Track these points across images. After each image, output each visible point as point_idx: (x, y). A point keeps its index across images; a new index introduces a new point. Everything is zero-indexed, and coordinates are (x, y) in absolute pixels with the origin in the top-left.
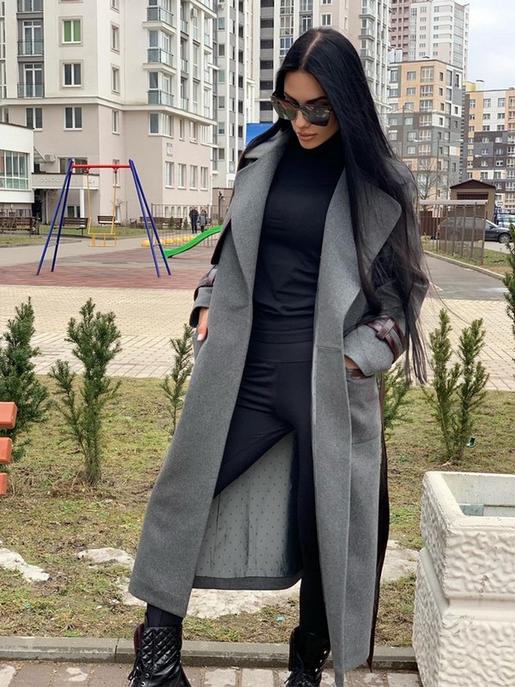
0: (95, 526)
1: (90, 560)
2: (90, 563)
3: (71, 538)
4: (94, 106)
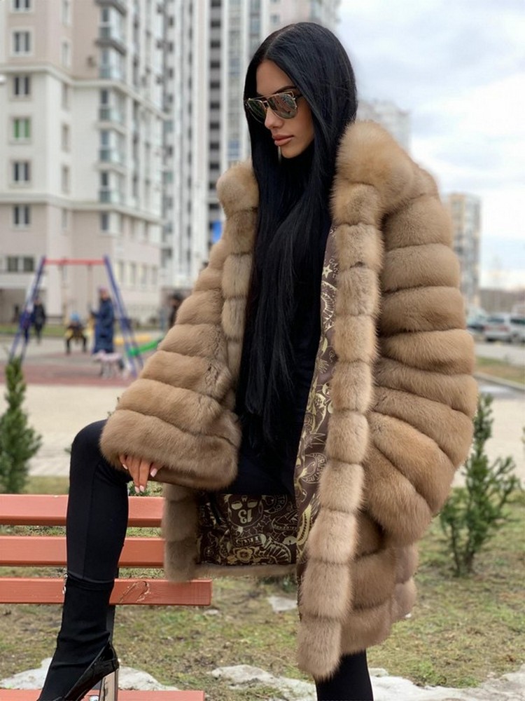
0: (213, 641)
1: (230, 680)
2: (230, 683)
3: (194, 654)
4: (43, 205)
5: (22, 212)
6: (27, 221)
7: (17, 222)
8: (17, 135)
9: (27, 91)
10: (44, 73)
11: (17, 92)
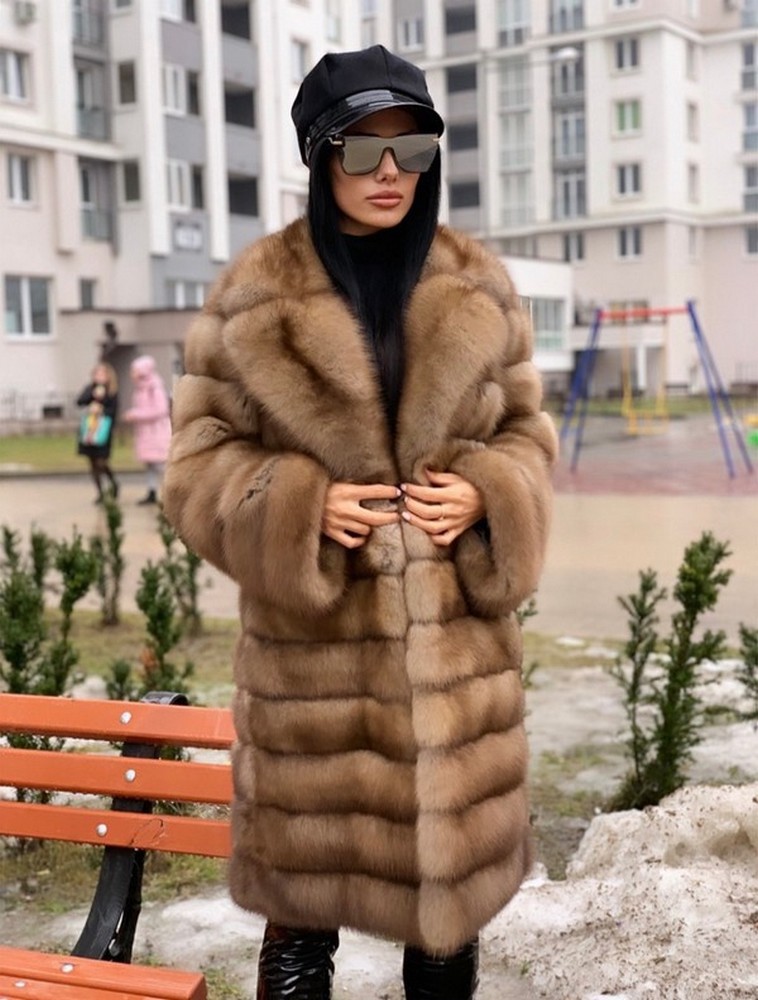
4: (660, 224)
5: (631, 237)
6: (637, 250)
7: (623, 252)
8: (622, 126)
9: (635, 62)
10: (657, 31)
11: (620, 64)
